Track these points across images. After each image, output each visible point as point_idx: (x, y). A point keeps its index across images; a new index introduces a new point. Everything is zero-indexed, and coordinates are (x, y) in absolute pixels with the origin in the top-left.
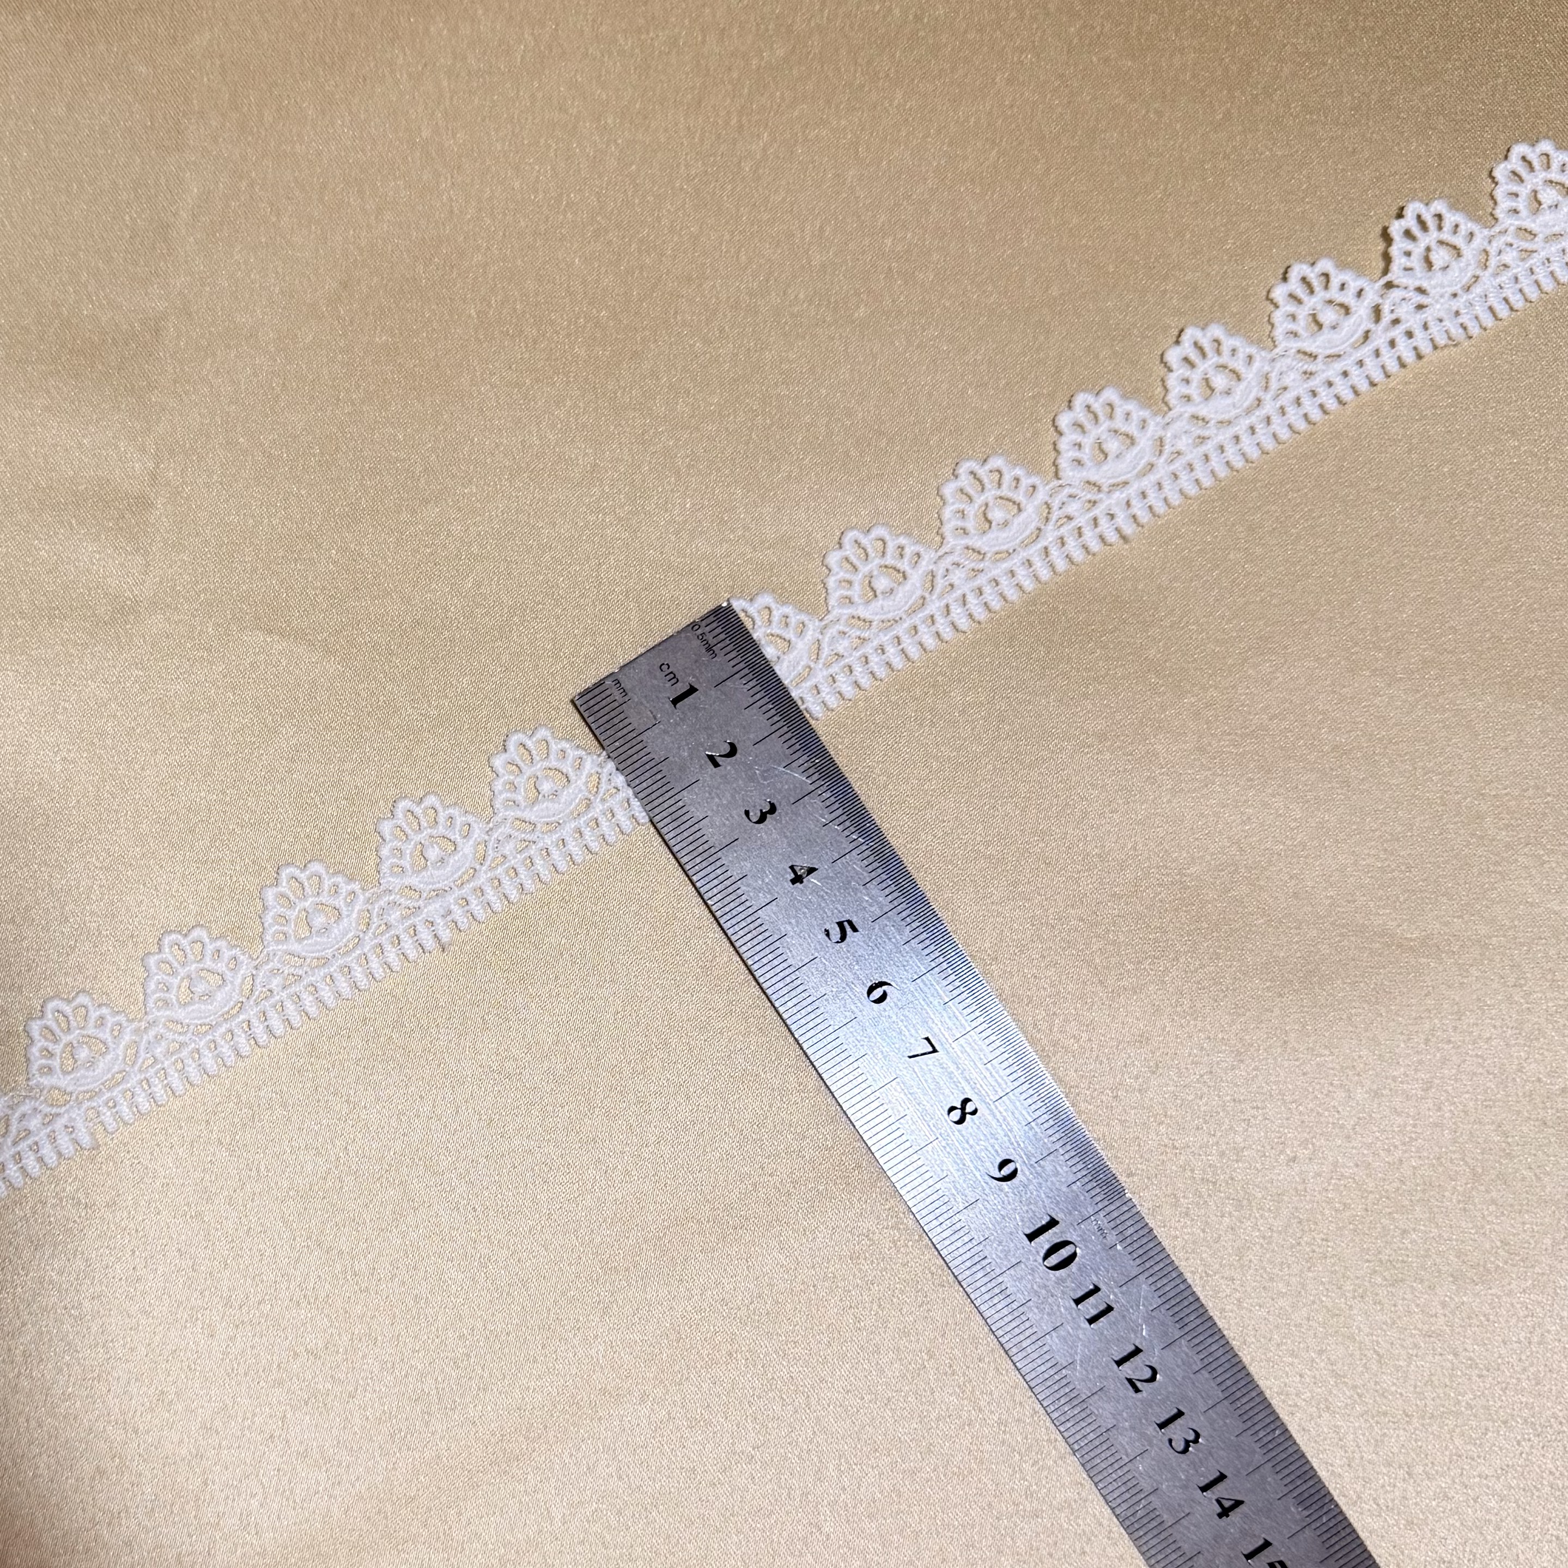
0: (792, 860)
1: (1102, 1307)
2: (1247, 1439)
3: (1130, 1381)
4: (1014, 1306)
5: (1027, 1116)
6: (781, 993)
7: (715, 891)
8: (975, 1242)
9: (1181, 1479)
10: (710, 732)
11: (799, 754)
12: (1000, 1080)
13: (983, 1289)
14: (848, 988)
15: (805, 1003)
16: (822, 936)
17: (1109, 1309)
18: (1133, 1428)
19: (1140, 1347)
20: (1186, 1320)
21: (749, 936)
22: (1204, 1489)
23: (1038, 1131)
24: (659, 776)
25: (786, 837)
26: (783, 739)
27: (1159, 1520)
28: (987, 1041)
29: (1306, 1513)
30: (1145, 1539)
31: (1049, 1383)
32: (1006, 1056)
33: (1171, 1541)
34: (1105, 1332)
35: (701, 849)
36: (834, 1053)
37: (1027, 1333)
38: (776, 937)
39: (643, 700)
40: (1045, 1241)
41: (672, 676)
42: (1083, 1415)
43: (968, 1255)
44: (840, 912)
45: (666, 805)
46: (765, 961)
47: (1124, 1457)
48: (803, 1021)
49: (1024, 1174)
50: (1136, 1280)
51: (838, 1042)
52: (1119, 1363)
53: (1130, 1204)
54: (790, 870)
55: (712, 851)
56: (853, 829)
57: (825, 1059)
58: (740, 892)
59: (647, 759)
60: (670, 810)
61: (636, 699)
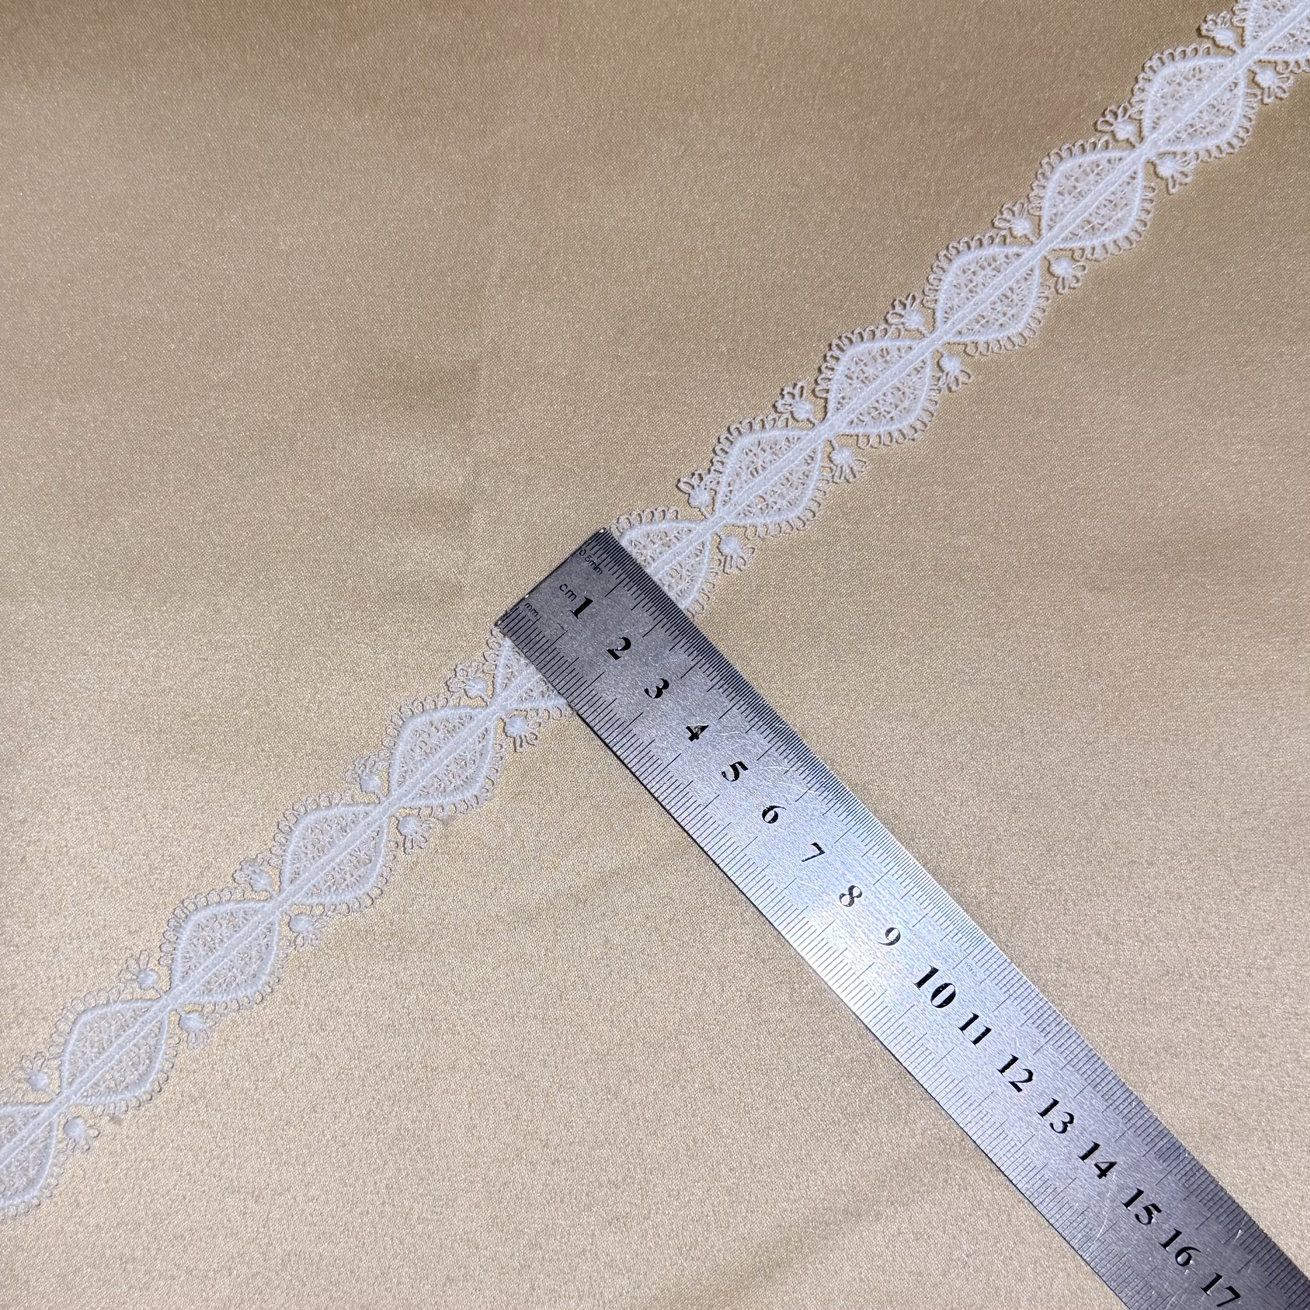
0: (687, 722)
1: (983, 1030)
2: (1111, 1114)
3: (1013, 1084)
4: (914, 1040)
5: (900, 892)
9: (1064, 1153)
11: (679, 638)
12: (875, 867)
15: (716, 833)
16: (720, 778)
17: (988, 1030)
18: (1020, 1119)
19: (1016, 1056)
22: (1084, 1158)
23: (911, 902)
24: (573, 674)
25: (680, 705)
26: (665, 629)
27: (1053, 1187)
28: (861, 839)
29: (1167, 1163)
30: (1045, 1203)
31: (950, 1096)
32: (877, 847)
34: (988, 1049)
35: (616, 726)
37: (928, 1060)
38: (685, 785)
39: (551, 616)
40: (930, 987)
41: (571, 593)
42: (981, 1115)
43: (874, 1006)
44: (731, 756)
45: (583, 696)
46: (680, 804)
47: (1018, 1143)
49: (906, 937)
50: (1005, 1004)
51: (746, 859)
52: (1002, 1071)
54: (687, 731)
55: (625, 725)
56: (730, 690)
57: (739, 873)
58: (651, 754)
59: (562, 661)
60: (587, 699)
61: (545, 616)
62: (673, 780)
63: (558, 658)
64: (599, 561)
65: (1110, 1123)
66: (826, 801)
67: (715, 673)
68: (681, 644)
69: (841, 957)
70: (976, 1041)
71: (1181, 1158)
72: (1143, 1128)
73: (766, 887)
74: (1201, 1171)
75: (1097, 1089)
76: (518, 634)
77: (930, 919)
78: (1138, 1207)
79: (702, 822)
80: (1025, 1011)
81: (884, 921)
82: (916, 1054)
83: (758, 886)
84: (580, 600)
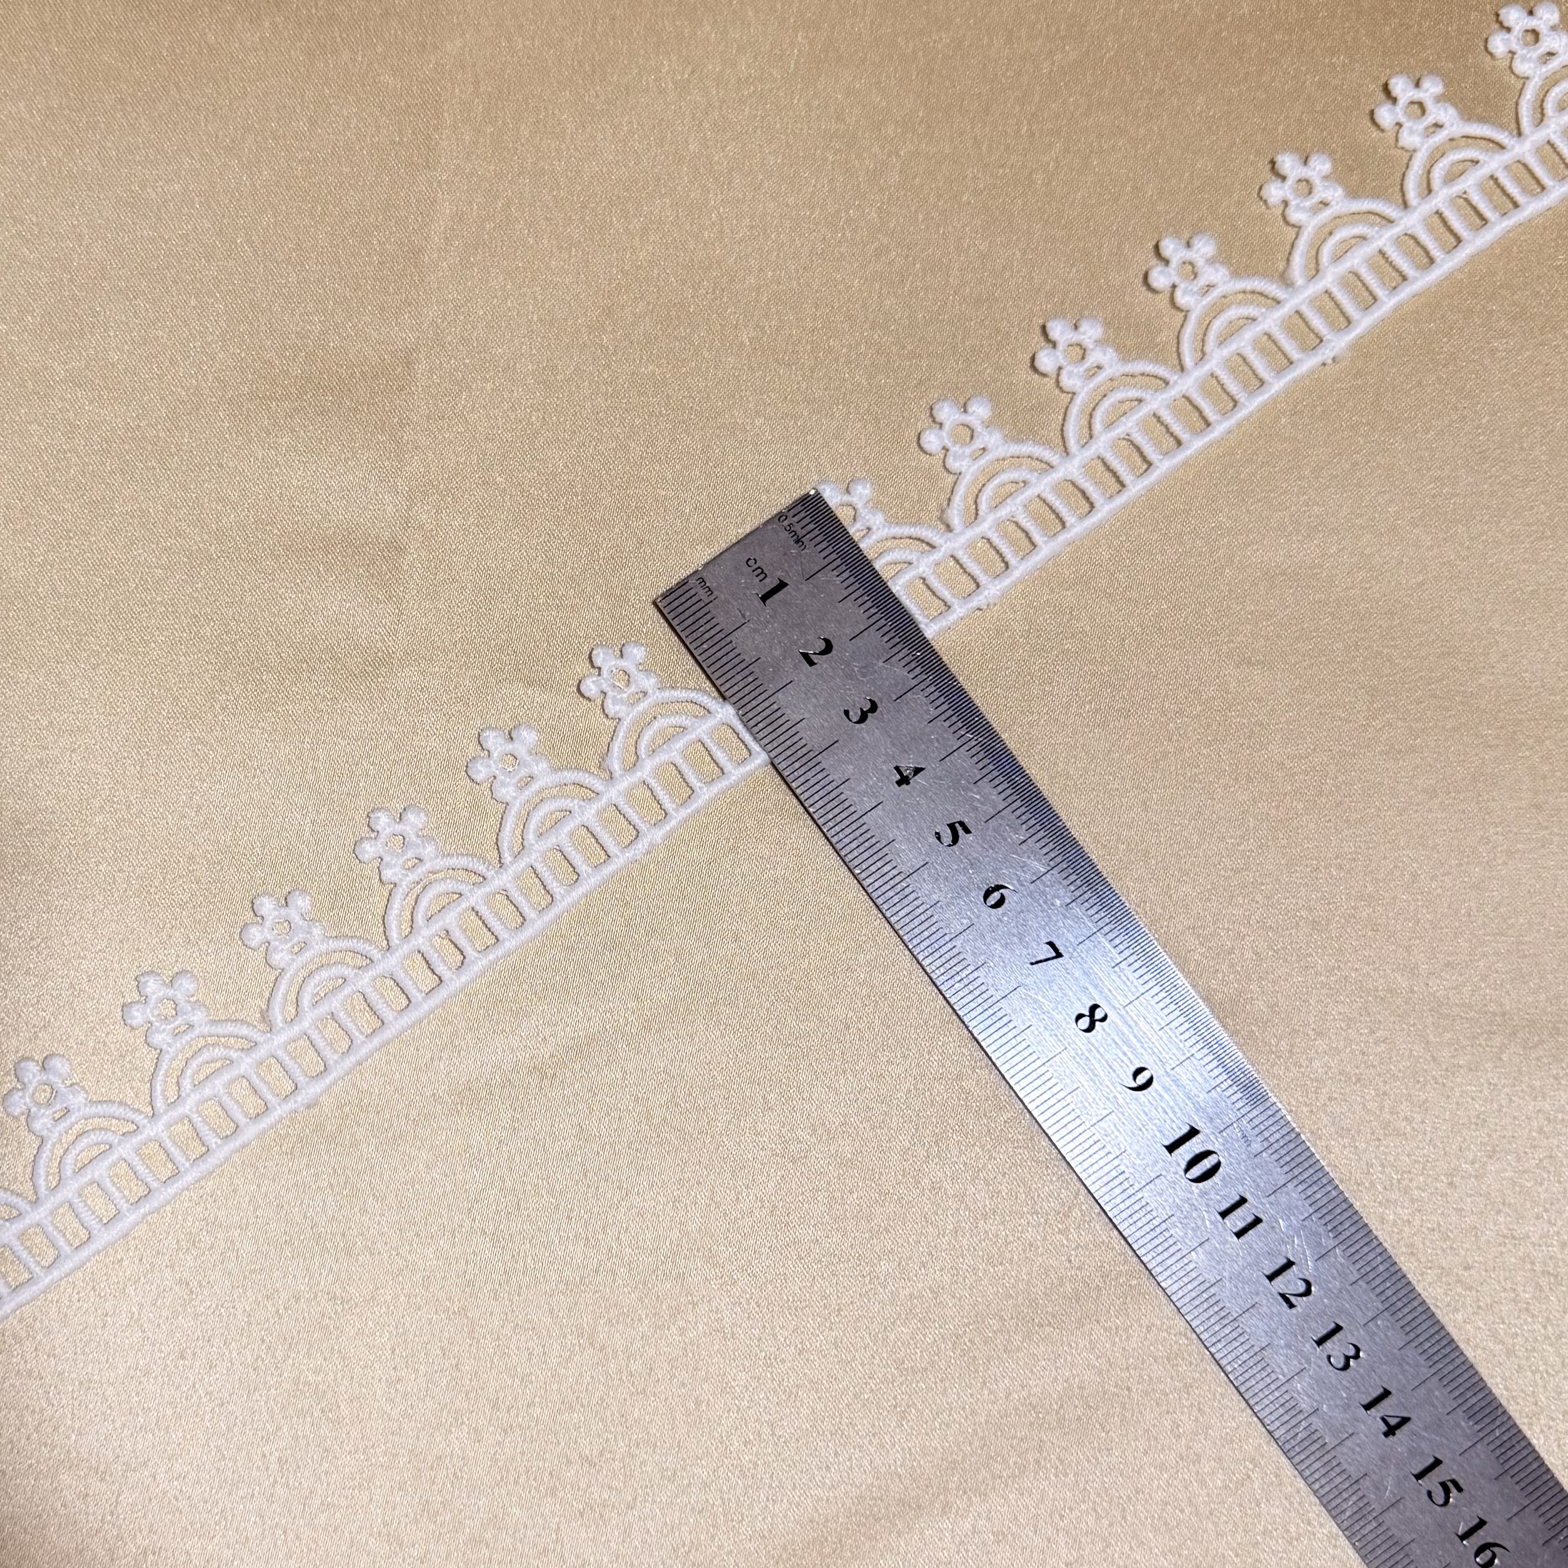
0: (896, 760)
1: (1250, 1219)
2: (1410, 1353)
3: (1283, 1296)
5: (1160, 1020)
6: (891, 903)
7: (816, 797)
8: (1111, 1157)
9: (1342, 1398)
10: (803, 629)
11: (899, 647)
12: (1129, 983)
13: (1122, 1206)
14: (963, 894)
15: (920, 911)
16: (933, 839)
17: (1257, 1221)
18: (1288, 1346)
19: (1292, 1259)
20: (1340, 1228)
21: (854, 844)
22: (1368, 1407)
23: (1173, 1035)
24: (750, 679)
25: (890, 736)
26: (882, 632)
27: (1321, 1442)
28: (1115, 943)
29: (1477, 1427)
30: (1308, 1462)
31: (1196, 1302)
32: (1135, 957)
33: (1335, 1464)
34: (1255, 1245)
35: (800, 754)
36: (950, 964)
37: (1172, 1250)
38: (884, 843)
39: (730, 598)
40: (1186, 1152)
41: (759, 571)
43: (1105, 1170)
44: (950, 813)
45: (759, 709)
46: (873, 869)
47: (1281, 1377)
48: (917, 931)
49: (1160, 1082)
50: (1284, 1189)
51: (955, 951)
52: (1271, 1277)
53: (1274, 1109)
54: (895, 771)
55: (812, 754)
56: (960, 724)
57: (942, 970)
58: (843, 797)
59: (737, 661)
60: (765, 714)
61: (722, 597)
62: (867, 835)
63: (732, 655)
64: (804, 532)
65: (1408, 1363)
66: (1072, 888)
67: (942, 699)
68: (901, 655)
69: (1068, 1099)
70: (1239, 1234)
71: (1498, 1423)
72: (1451, 1377)
73: (977, 993)
74: (1523, 1444)
75: (1396, 1317)
76: (682, 617)
77: (1196, 1062)
78: (1433, 1482)
79: (900, 896)
80: (1309, 1201)
81: (1132, 1057)
82: (1157, 1242)
83: (966, 991)
84: (772, 582)
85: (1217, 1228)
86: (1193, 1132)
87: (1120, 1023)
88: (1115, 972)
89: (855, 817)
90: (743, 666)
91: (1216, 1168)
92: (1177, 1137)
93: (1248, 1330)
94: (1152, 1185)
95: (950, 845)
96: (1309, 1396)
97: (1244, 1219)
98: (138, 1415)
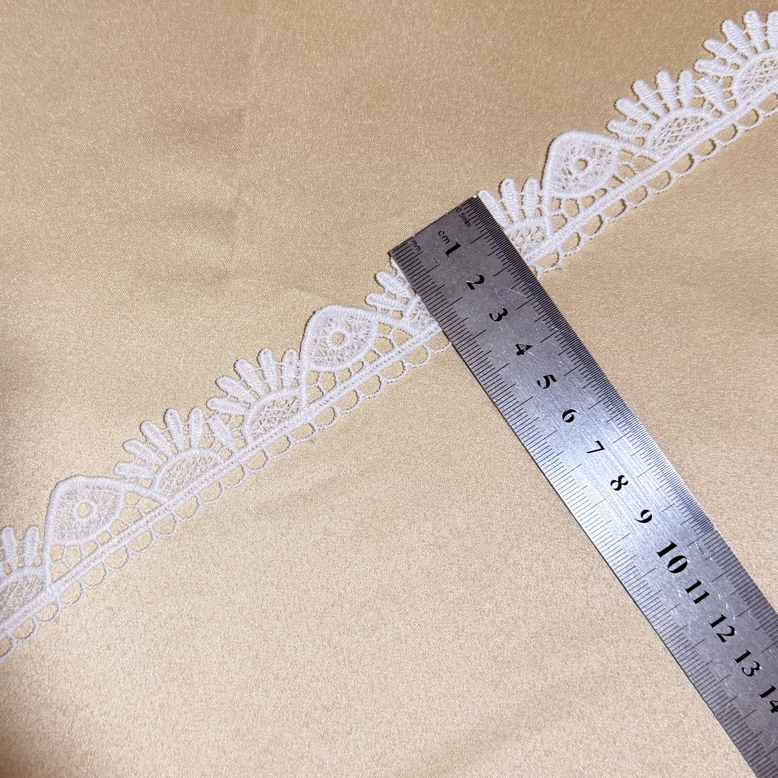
0: (517, 342)
1: (702, 593)
3: (719, 635)
4: (652, 594)
5: (656, 485)
6: (513, 418)
7: (474, 360)
8: (628, 558)
9: (749, 691)
10: (469, 270)
11: (520, 281)
12: (640, 465)
13: (634, 585)
14: (551, 414)
15: (527, 423)
16: (536, 385)
17: (706, 594)
18: (721, 662)
19: (725, 616)
20: (751, 600)
21: (494, 386)
22: (763, 696)
23: (663, 493)
24: (439, 296)
25: (514, 329)
26: (511, 272)
27: (737, 715)
28: (633, 442)
30: (730, 725)
31: (673, 638)
32: (643, 451)
33: (745, 726)
34: (705, 608)
35: (465, 336)
36: (545, 451)
37: (660, 609)
38: (509, 386)
39: (429, 252)
40: (669, 556)
41: (446, 238)
42: (693, 655)
43: (625, 565)
44: (546, 371)
45: (444, 312)
46: (503, 399)
47: (717, 679)
48: (526, 434)
49: (656, 518)
50: (721, 577)
51: (547, 445)
52: (713, 625)
53: (716, 534)
54: (516, 347)
55: (471, 337)
56: (552, 323)
57: (539, 455)
58: (488, 360)
59: (432, 285)
60: (448, 314)
61: (425, 251)
62: (500, 381)
63: (430, 283)
64: (470, 217)
67: (542, 309)
68: (521, 285)
69: (606, 526)
70: (697, 601)
73: (558, 468)
76: (404, 261)
77: (676, 508)
79: (518, 414)
80: (734, 585)
81: (641, 504)
82: (652, 604)
83: (552, 466)
84: (452, 244)
85: (684, 597)
86: (673, 546)
87: (635, 486)
88: (633, 458)
89: (494, 371)
90: (436, 288)
91: (685, 565)
92: (664, 548)
93: (700, 653)
94: (650, 574)
95: (545, 388)
96: (732, 690)
97: (699, 593)
98: (84, 679)
